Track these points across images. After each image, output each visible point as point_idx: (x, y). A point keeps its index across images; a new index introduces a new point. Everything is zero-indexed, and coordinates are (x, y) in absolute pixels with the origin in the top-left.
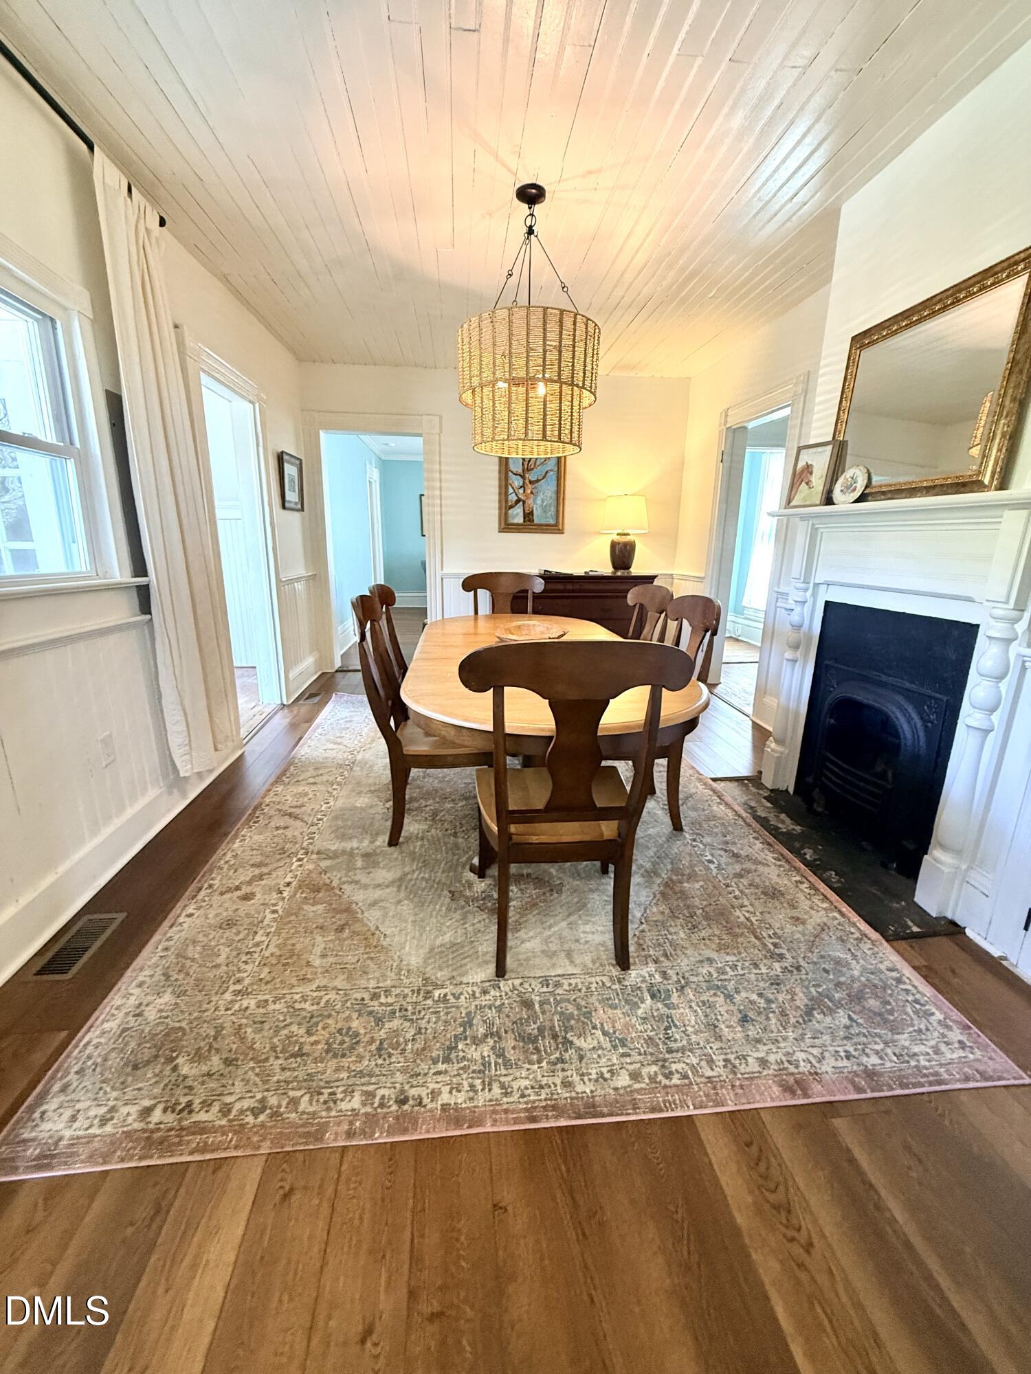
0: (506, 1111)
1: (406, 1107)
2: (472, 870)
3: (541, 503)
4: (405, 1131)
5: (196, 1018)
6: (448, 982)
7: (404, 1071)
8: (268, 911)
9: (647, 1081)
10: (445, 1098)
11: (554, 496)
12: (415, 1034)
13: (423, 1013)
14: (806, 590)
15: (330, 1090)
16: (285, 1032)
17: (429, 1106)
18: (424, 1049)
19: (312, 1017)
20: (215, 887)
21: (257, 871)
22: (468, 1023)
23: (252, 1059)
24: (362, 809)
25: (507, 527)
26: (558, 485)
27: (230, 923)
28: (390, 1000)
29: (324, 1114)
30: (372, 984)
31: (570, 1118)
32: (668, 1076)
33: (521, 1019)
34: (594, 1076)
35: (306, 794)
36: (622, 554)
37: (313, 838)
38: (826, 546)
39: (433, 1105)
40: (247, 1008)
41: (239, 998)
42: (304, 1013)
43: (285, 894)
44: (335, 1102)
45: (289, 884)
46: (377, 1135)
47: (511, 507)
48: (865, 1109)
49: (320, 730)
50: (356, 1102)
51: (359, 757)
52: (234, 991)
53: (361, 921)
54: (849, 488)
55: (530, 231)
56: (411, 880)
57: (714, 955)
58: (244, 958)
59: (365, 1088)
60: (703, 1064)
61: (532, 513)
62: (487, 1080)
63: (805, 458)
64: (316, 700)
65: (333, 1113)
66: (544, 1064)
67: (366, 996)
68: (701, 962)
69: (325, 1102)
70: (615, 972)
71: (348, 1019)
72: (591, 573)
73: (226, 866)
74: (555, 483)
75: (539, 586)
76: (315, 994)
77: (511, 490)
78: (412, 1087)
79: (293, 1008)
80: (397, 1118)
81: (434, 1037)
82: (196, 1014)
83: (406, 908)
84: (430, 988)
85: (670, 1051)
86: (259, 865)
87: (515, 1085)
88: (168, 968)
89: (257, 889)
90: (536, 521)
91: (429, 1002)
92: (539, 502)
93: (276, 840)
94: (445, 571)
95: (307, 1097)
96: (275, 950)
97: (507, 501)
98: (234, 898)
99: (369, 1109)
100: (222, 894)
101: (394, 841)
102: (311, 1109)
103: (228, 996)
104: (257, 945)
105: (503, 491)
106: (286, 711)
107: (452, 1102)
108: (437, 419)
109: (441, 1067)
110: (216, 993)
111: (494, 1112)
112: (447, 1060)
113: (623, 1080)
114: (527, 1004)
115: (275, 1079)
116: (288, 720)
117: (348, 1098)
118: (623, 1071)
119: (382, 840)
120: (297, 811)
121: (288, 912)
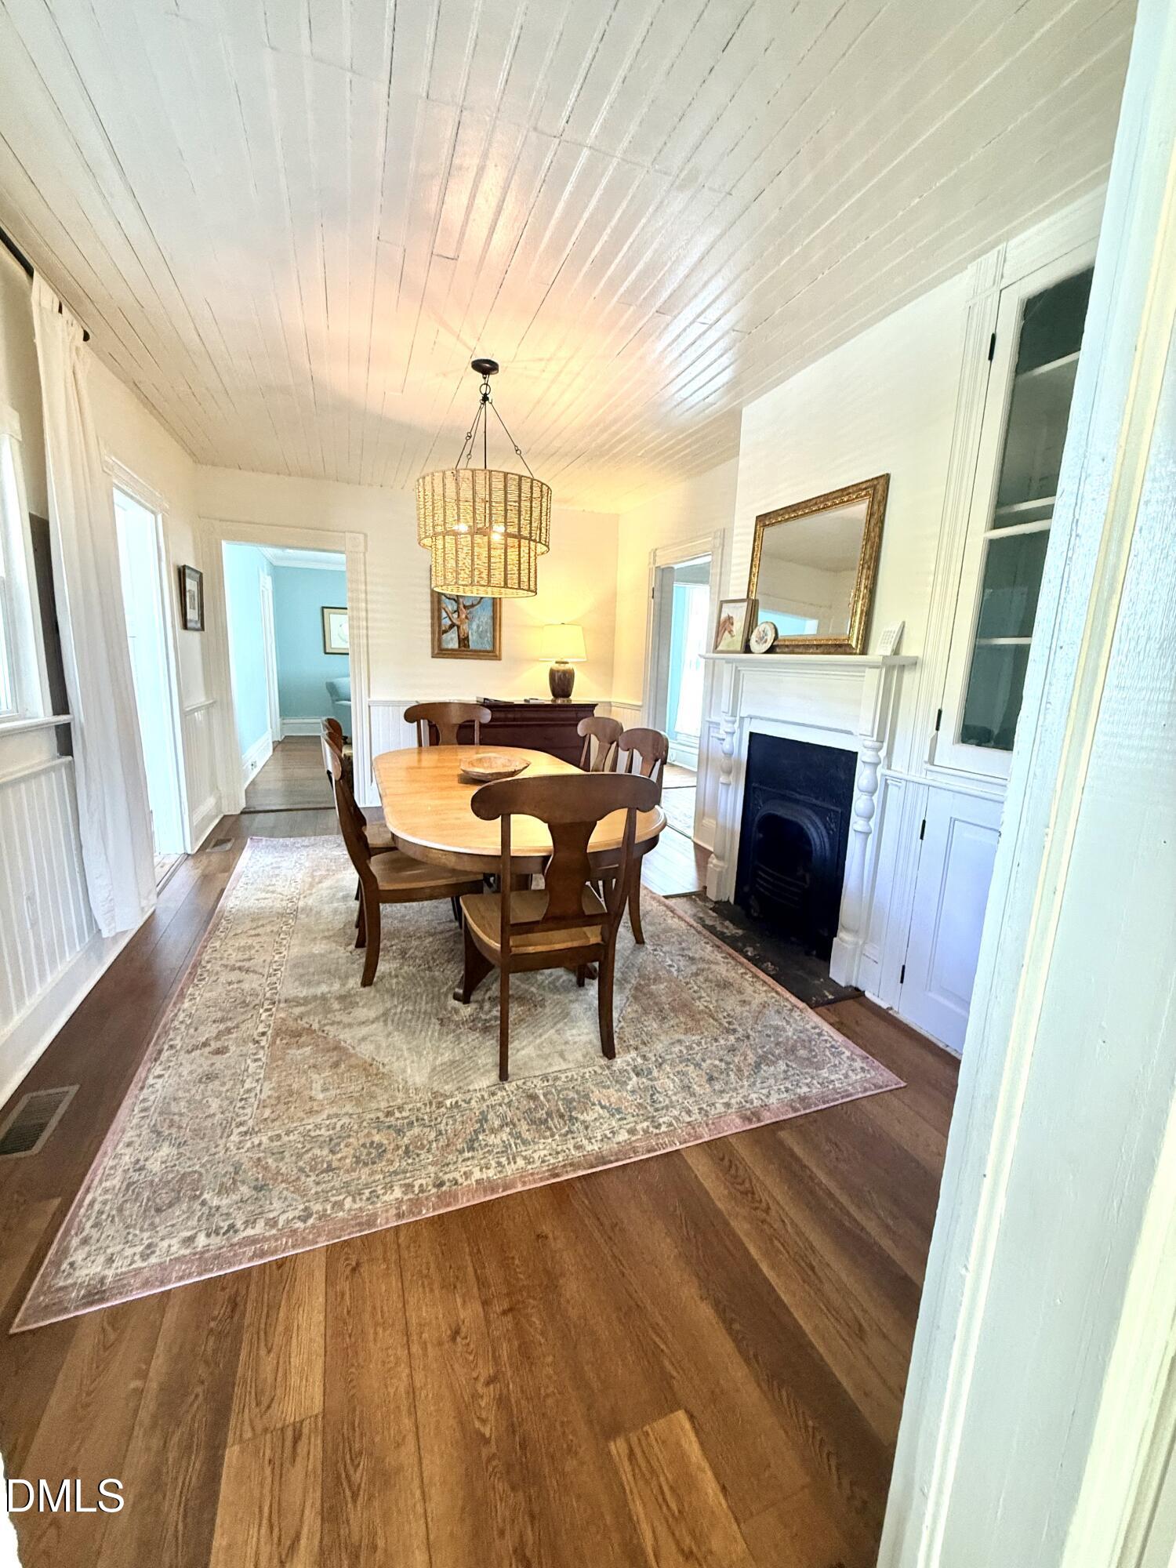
0: (532, 1174)
1: (444, 1188)
2: (456, 997)
3: (476, 628)
4: (448, 1205)
5: (208, 1161)
6: (457, 1092)
7: (433, 1164)
8: (249, 1061)
9: (641, 1133)
10: (477, 1175)
11: (490, 622)
12: (437, 1136)
13: (439, 1120)
14: (734, 722)
15: (370, 1190)
16: (307, 1157)
17: (465, 1184)
18: (448, 1145)
19: (331, 1140)
20: (178, 1047)
21: (222, 1027)
22: (483, 1119)
23: (282, 1182)
24: (322, 955)
25: (440, 652)
26: (494, 611)
27: (210, 1077)
28: (404, 1114)
29: (370, 1207)
30: (383, 1105)
31: (585, 1169)
32: (658, 1127)
33: (529, 1109)
34: (599, 1138)
35: (251, 947)
36: (561, 683)
37: (276, 988)
38: (747, 685)
39: (469, 1182)
40: (260, 1144)
41: (248, 1138)
42: (321, 1139)
43: (263, 1044)
44: (378, 1197)
45: (263, 1034)
46: (424, 1212)
47: (445, 632)
48: (801, 1122)
49: (243, 879)
50: (398, 1193)
51: (301, 904)
52: (240, 1133)
53: (355, 1055)
54: (762, 639)
55: (485, 398)
56: (395, 1014)
57: (682, 1037)
58: (239, 1104)
59: (402, 1182)
60: (683, 1114)
61: (467, 638)
62: (511, 1157)
63: (727, 611)
64: (229, 846)
65: (379, 1205)
66: (557, 1137)
67: (380, 1115)
68: (673, 1043)
69: (368, 1199)
70: (604, 1061)
71: (369, 1135)
72: (532, 702)
73: (183, 1027)
74: (491, 608)
75: (486, 716)
76: (328, 1122)
77: (444, 614)
78: (446, 1173)
79: (309, 1136)
80: (438, 1197)
81: (455, 1135)
82: (206, 1159)
83: (398, 1038)
84: (440, 1099)
85: (657, 1110)
86: (222, 1020)
87: (536, 1156)
88: (154, 1125)
89: (230, 1041)
91: (443, 1110)
92: (474, 627)
93: (232, 994)
94: (374, 697)
95: (349, 1199)
96: (270, 1093)
97: (440, 625)
98: (206, 1054)
99: (411, 1196)
100: (189, 1052)
101: (368, 980)
102: (356, 1206)
103: (235, 1138)
104: (249, 1091)
105: (436, 614)
106: (190, 862)
107: (485, 1177)
108: (361, 537)
109: (467, 1155)
110: (221, 1137)
111: (522, 1176)
112: (471, 1149)
113: (623, 1136)
114: (533, 1097)
115: (313, 1191)
116: (199, 871)
117: (389, 1192)
118: (622, 1131)
119: (355, 982)
120: (247, 964)
121: (273, 1058)
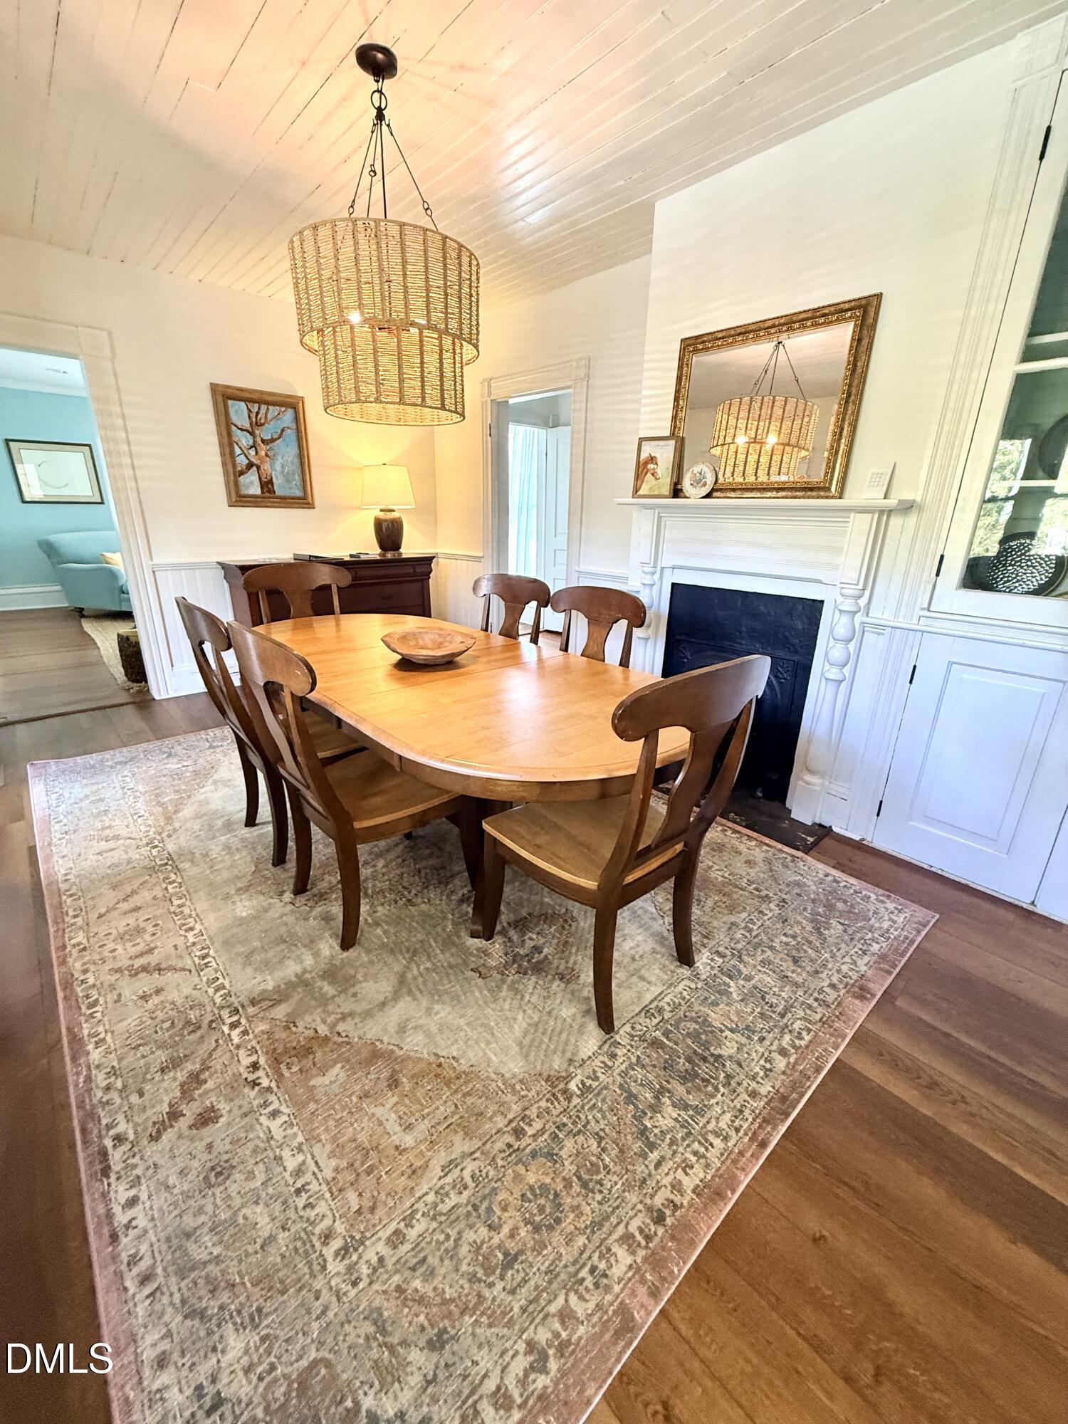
0: (741, 1153)
1: (669, 1221)
3: (280, 466)
4: (693, 1244)
5: (323, 1331)
6: (572, 1069)
7: (628, 1187)
8: (263, 1119)
9: (793, 1051)
10: (689, 1183)
11: (296, 461)
12: (599, 1143)
13: (583, 1117)
14: (653, 573)
15: (587, 1269)
16: (464, 1250)
17: (685, 1203)
18: (622, 1151)
19: (475, 1208)
20: (131, 1137)
21: (181, 1075)
22: (631, 1098)
23: (462, 1313)
24: (256, 917)
25: (239, 499)
26: (300, 447)
27: (220, 1171)
28: (538, 1125)
29: (609, 1298)
30: (500, 1122)
31: (783, 1121)
32: (800, 1037)
33: (666, 1061)
34: (762, 1073)
35: (139, 931)
36: (389, 534)
37: (224, 988)
38: (668, 534)
39: (688, 1198)
40: (381, 1260)
41: (355, 1257)
42: (462, 1211)
43: (265, 1082)
44: (606, 1276)
45: (255, 1066)
46: (676, 1271)
47: (242, 473)
50: (624, 1258)
51: (171, 847)
52: (337, 1253)
53: (406, 1059)
54: (699, 482)
55: (380, 116)
56: (415, 978)
57: (732, 919)
58: (301, 1202)
59: (616, 1236)
60: (809, 1012)
61: (271, 482)
62: (700, 1138)
63: (648, 450)
65: (617, 1288)
66: (722, 1090)
67: (509, 1139)
68: (730, 928)
69: (597, 1285)
70: (685, 971)
71: (518, 1178)
73: (114, 1095)
74: (294, 445)
76: (449, 1179)
77: (238, 451)
78: (652, 1197)
79: (441, 1214)
80: (673, 1238)
81: (619, 1132)
82: (315, 1326)
83: (444, 1013)
84: (562, 1086)
85: (782, 1016)
86: (175, 1063)
87: (723, 1125)
88: (183, 1302)
89: (209, 1094)
90: (278, 492)
91: (576, 1101)
92: (278, 468)
93: (160, 1015)
94: (156, 561)
95: (573, 1299)
96: (333, 1162)
98: (186, 1132)
99: (642, 1253)
100: (155, 1138)
101: (348, 940)
102: (591, 1306)
103: (334, 1266)
104: (298, 1172)
105: (227, 451)
107: (698, 1182)
108: (105, 334)
109: (654, 1156)
110: (313, 1275)
111: (735, 1162)
112: (652, 1146)
113: (781, 1063)
114: (655, 1044)
115: (516, 1310)
117: (612, 1260)
118: (773, 1055)
119: (329, 947)
120: (152, 959)
121: (299, 1105)
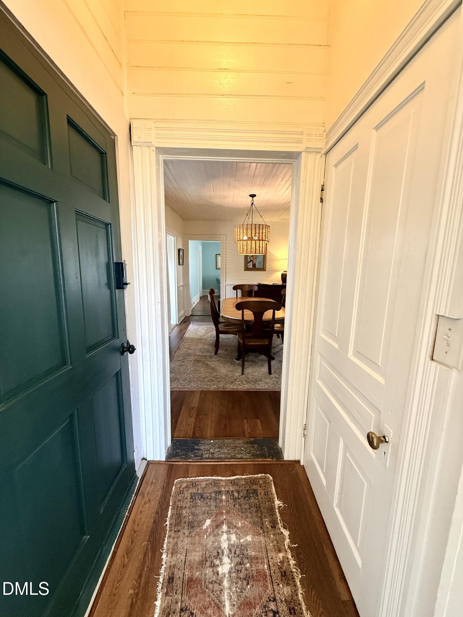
2: (236, 359)
4: (225, 390)
6: (231, 375)
8: (189, 364)
10: (232, 387)
11: (263, 259)
12: (225, 380)
13: (226, 378)
16: (199, 379)
17: (229, 388)
18: (227, 382)
19: (204, 378)
21: (184, 358)
22: (236, 379)
23: (194, 381)
25: (247, 269)
27: (181, 365)
28: (219, 376)
30: (215, 374)
31: (255, 390)
33: (247, 380)
34: (261, 386)
35: (191, 345)
37: (195, 353)
40: (190, 376)
43: (192, 362)
45: (192, 360)
46: (220, 390)
47: (249, 263)
49: (190, 331)
50: (215, 386)
51: (203, 337)
53: (211, 366)
55: (252, 203)
56: (221, 360)
61: (255, 265)
62: (240, 386)
64: (187, 323)
65: (211, 387)
66: (251, 384)
69: (209, 386)
71: (211, 378)
72: (275, 284)
75: (256, 289)
76: (203, 375)
78: (225, 386)
81: (229, 381)
83: (221, 365)
86: (184, 357)
87: (245, 386)
90: (257, 267)
92: (258, 261)
93: (186, 353)
94: (227, 283)
96: (193, 369)
97: (247, 261)
99: (218, 387)
101: (216, 353)
102: (207, 387)
104: (188, 368)
105: (246, 258)
106: (177, 326)
108: (225, 236)
109: (231, 384)
111: (242, 389)
114: (248, 378)
116: (179, 329)
119: (213, 354)
120: (190, 348)
121: (194, 364)
